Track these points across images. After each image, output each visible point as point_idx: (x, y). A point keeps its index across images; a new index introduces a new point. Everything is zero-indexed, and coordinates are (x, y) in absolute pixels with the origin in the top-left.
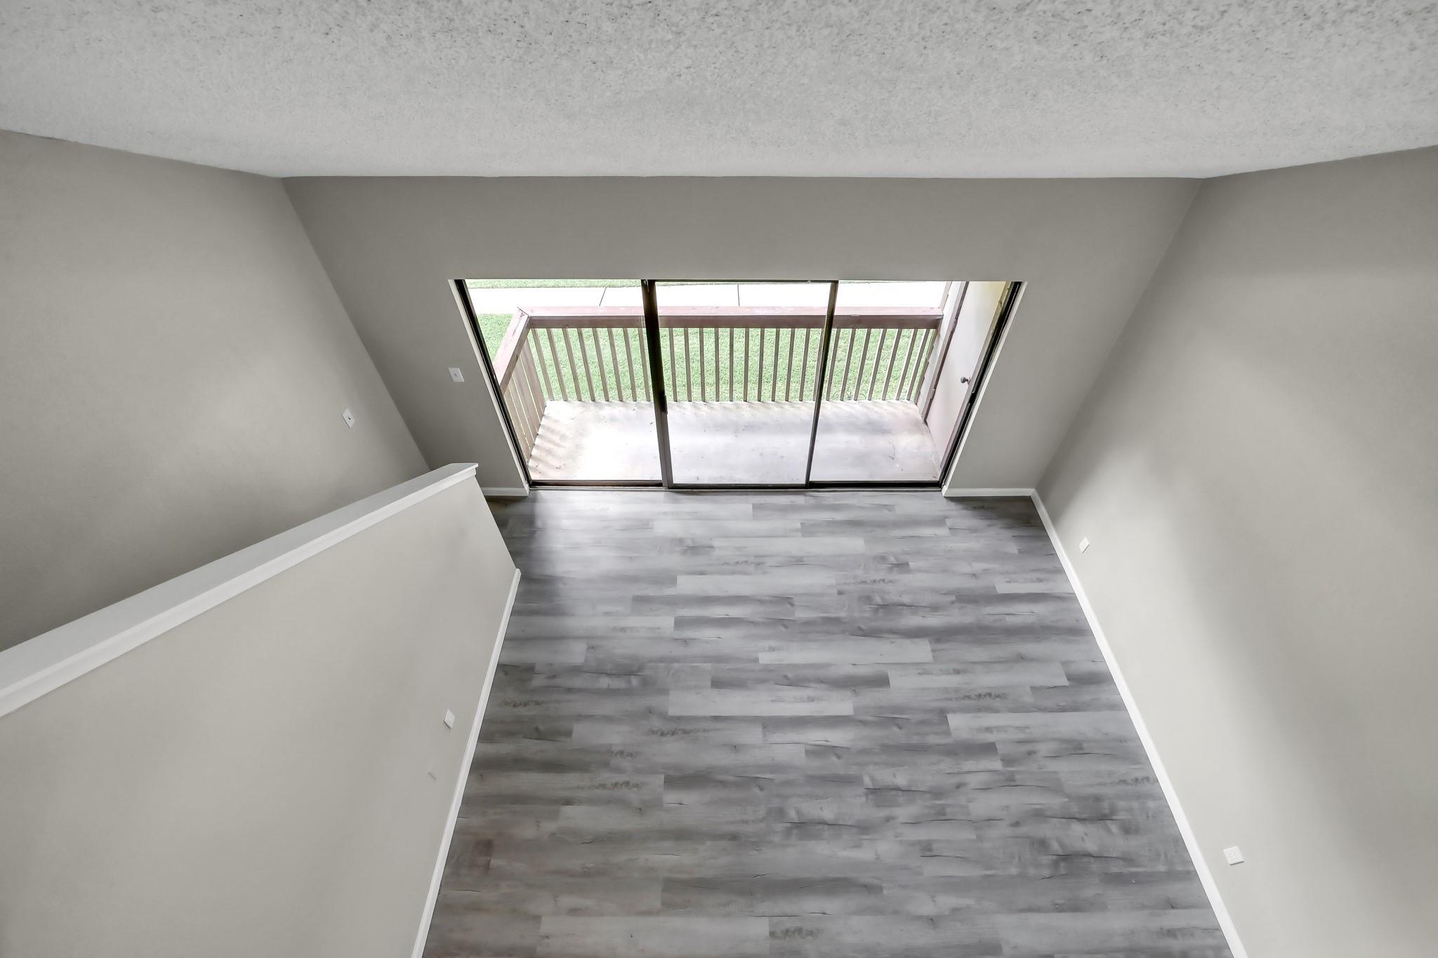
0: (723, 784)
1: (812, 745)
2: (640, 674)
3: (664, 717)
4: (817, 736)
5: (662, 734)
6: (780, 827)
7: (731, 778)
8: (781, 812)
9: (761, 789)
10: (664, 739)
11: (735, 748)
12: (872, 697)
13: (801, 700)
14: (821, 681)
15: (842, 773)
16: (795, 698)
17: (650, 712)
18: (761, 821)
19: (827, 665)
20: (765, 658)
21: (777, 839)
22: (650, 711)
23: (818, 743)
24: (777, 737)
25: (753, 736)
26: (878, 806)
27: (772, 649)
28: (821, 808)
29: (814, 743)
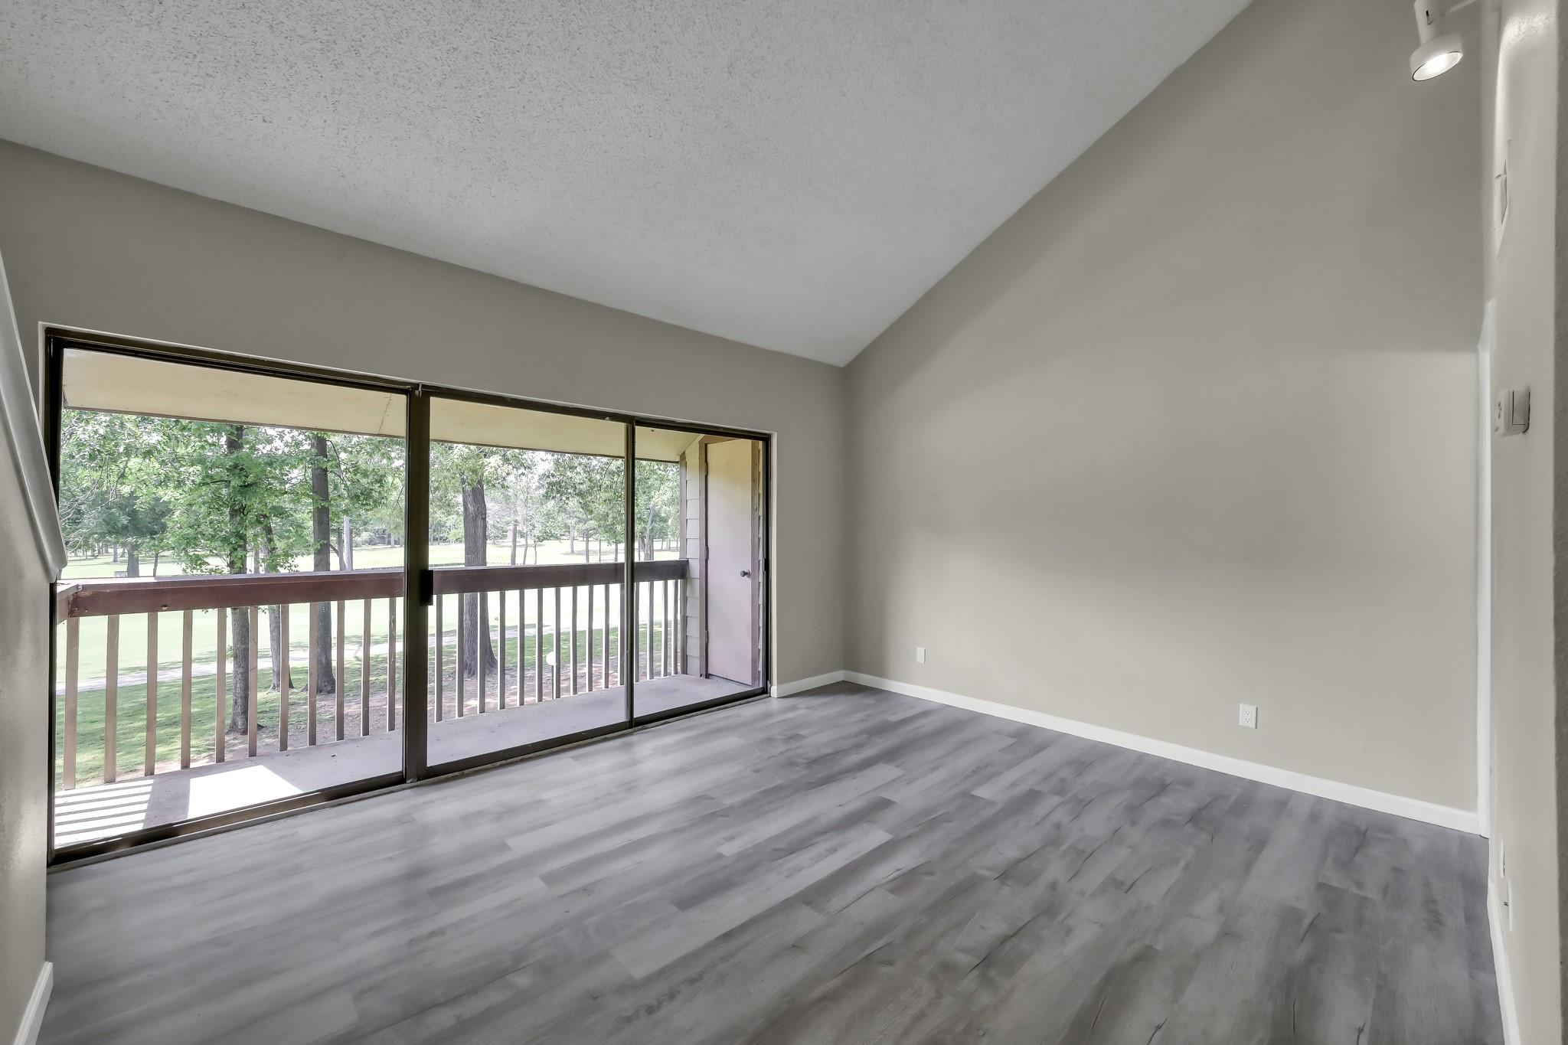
0: (831, 998)
1: (888, 882)
2: (522, 965)
3: (630, 986)
4: (885, 871)
5: (650, 1010)
6: (969, 983)
7: (832, 984)
8: (947, 968)
9: (890, 963)
10: (658, 1015)
11: (797, 947)
12: (890, 817)
13: (822, 857)
14: (823, 832)
15: (953, 883)
16: (812, 859)
17: (595, 998)
18: (939, 996)
19: (810, 821)
20: (729, 849)
21: (985, 999)
22: (593, 999)
23: (891, 877)
24: (836, 902)
25: (806, 920)
26: (1028, 884)
27: (731, 838)
28: (983, 928)
29: (887, 880)
